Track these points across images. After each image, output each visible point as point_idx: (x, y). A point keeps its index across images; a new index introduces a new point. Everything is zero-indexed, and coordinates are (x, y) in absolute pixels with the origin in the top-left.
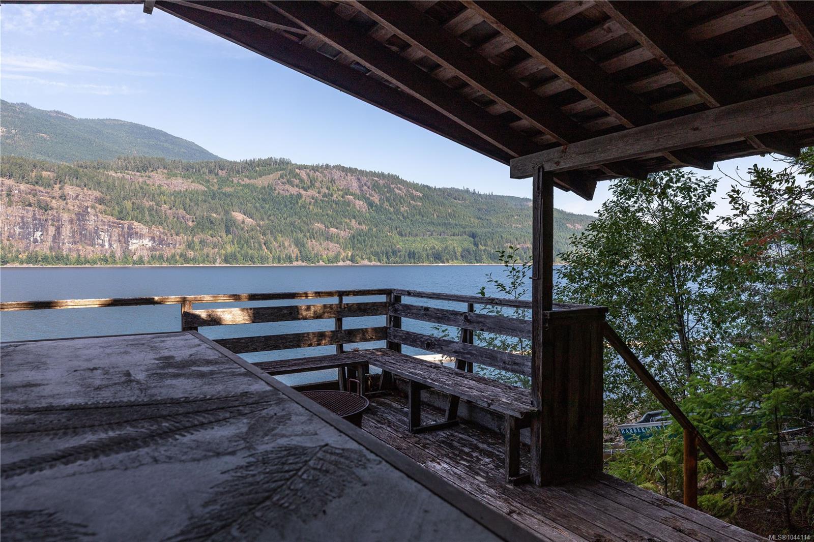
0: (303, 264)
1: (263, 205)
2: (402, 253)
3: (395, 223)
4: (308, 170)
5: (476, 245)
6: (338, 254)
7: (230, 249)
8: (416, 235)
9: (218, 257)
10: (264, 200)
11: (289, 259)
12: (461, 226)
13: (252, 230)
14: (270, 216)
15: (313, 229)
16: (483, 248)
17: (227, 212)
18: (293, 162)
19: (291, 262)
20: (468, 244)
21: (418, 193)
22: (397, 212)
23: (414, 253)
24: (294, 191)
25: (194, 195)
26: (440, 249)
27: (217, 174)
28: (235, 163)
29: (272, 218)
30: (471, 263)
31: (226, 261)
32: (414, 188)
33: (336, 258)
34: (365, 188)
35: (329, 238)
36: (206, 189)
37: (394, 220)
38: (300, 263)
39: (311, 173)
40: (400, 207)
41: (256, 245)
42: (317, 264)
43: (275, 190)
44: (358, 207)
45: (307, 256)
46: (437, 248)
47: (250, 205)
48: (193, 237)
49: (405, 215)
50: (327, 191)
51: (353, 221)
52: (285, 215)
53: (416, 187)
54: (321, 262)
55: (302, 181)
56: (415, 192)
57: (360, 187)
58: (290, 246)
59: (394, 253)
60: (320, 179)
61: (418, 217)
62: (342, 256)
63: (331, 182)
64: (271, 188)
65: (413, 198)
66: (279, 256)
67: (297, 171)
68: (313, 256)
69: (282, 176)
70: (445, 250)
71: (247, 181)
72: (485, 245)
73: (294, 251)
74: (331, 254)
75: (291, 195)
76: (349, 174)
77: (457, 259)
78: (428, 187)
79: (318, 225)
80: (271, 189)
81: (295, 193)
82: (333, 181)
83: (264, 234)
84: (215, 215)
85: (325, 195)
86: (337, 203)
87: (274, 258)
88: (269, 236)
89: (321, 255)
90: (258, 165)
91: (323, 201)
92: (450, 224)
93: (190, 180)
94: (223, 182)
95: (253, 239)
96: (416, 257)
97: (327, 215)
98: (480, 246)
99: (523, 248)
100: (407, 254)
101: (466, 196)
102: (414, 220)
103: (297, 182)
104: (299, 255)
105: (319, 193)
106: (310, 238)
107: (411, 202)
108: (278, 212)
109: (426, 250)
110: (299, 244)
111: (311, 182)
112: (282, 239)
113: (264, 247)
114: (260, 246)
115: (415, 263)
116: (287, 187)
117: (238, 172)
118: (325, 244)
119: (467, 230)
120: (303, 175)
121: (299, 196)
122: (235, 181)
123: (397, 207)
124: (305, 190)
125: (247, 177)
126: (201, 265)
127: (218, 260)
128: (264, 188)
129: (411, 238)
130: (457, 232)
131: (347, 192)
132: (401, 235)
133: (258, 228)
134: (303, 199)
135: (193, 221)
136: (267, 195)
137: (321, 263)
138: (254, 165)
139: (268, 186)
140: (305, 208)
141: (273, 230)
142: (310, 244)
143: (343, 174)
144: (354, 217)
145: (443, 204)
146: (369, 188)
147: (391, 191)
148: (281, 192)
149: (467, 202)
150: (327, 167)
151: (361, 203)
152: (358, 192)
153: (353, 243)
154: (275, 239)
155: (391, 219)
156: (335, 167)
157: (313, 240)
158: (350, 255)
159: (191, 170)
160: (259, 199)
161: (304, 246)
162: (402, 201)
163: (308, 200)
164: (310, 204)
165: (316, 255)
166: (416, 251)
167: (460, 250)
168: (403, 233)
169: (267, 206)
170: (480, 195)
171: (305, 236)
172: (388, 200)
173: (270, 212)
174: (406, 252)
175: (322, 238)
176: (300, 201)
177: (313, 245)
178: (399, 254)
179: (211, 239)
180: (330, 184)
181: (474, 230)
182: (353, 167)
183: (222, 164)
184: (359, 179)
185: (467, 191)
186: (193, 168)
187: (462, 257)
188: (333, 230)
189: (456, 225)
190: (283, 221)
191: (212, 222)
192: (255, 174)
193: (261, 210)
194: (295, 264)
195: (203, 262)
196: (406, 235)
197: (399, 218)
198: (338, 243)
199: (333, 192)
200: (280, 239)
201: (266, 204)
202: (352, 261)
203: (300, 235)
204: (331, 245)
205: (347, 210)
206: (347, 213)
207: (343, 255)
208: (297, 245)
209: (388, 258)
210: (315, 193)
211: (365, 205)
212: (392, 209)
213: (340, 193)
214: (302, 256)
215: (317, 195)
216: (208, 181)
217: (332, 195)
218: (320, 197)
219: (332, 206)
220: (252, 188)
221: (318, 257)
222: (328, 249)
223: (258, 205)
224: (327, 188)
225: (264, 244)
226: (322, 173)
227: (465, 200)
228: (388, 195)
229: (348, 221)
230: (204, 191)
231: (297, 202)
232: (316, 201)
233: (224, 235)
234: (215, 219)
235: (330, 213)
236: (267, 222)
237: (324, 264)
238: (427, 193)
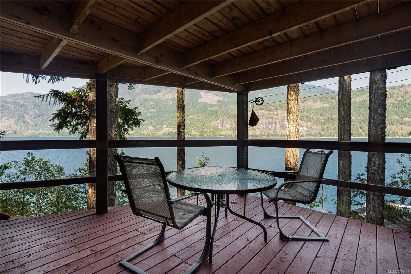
1: (360, 110)
4: (389, 90)
9: (335, 134)
10: (360, 107)
13: (353, 121)
14: (364, 114)
15: (391, 119)
25: (324, 109)
27: (335, 99)
35: (403, 123)
36: (330, 106)
39: (391, 91)
41: (355, 128)
42: (394, 137)
45: (387, 133)
47: (352, 110)
48: (324, 126)
50: (402, 99)
54: (396, 136)
60: (396, 93)
63: (405, 93)
68: (391, 133)
74: (404, 132)
79: (395, 117)
80: (365, 102)
83: (360, 123)
84: (334, 116)
85: (400, 101)
86: (409, 104)
88: (363, 124)
89: (397, 133)
90: (357, 92)
91: (398, 104)
93: (323, 103)
95: (353, 125)
97: (402, 111)
106: (389, 124)
111: (390, 95)
113: (360, 129)
114: (358, 129)
118: (400, 127)
126: (327, 137)
127: (335, 136)
128: (360, 102)
133: (357, 120)
135: (324, 119)
136: (362, 105)
138: (354, 92)
139: (363, 101)
142: (389, 127)
150: (403, 86)
154: (367, 125)
156: (409, 85)
157: (391, 125)
159: (323, 99)
160: (357, 107)
164: (389, 106)
165: (393, 133)
169: (362, 110)
175: (398, 123)
179: (332, 126)
180: (405, 95)
186: (324, 98)
188: (406, 119)
191: (332, 119)
192: (355, 96)
193: (359, 112)
195: (329, 136)
198: (410, 125)
199: (407, 99)
201: (361, 109)
204: (404, 127)
210: (393, 100)
215: (395, 101)
216: (331, 102)
217: (405, 100)
218: (397, 102)
219: (405, 106)
220: (354, 102)
222: (402, 129)
223: (356, 110)
224: (402, 97)
225: (360, 128)
226: (398, 89)
230: (329, 107)
232: (394, 105)
234: (334, 118)
235: (404, 110)
236: (362, 117)
237: (399, 137)
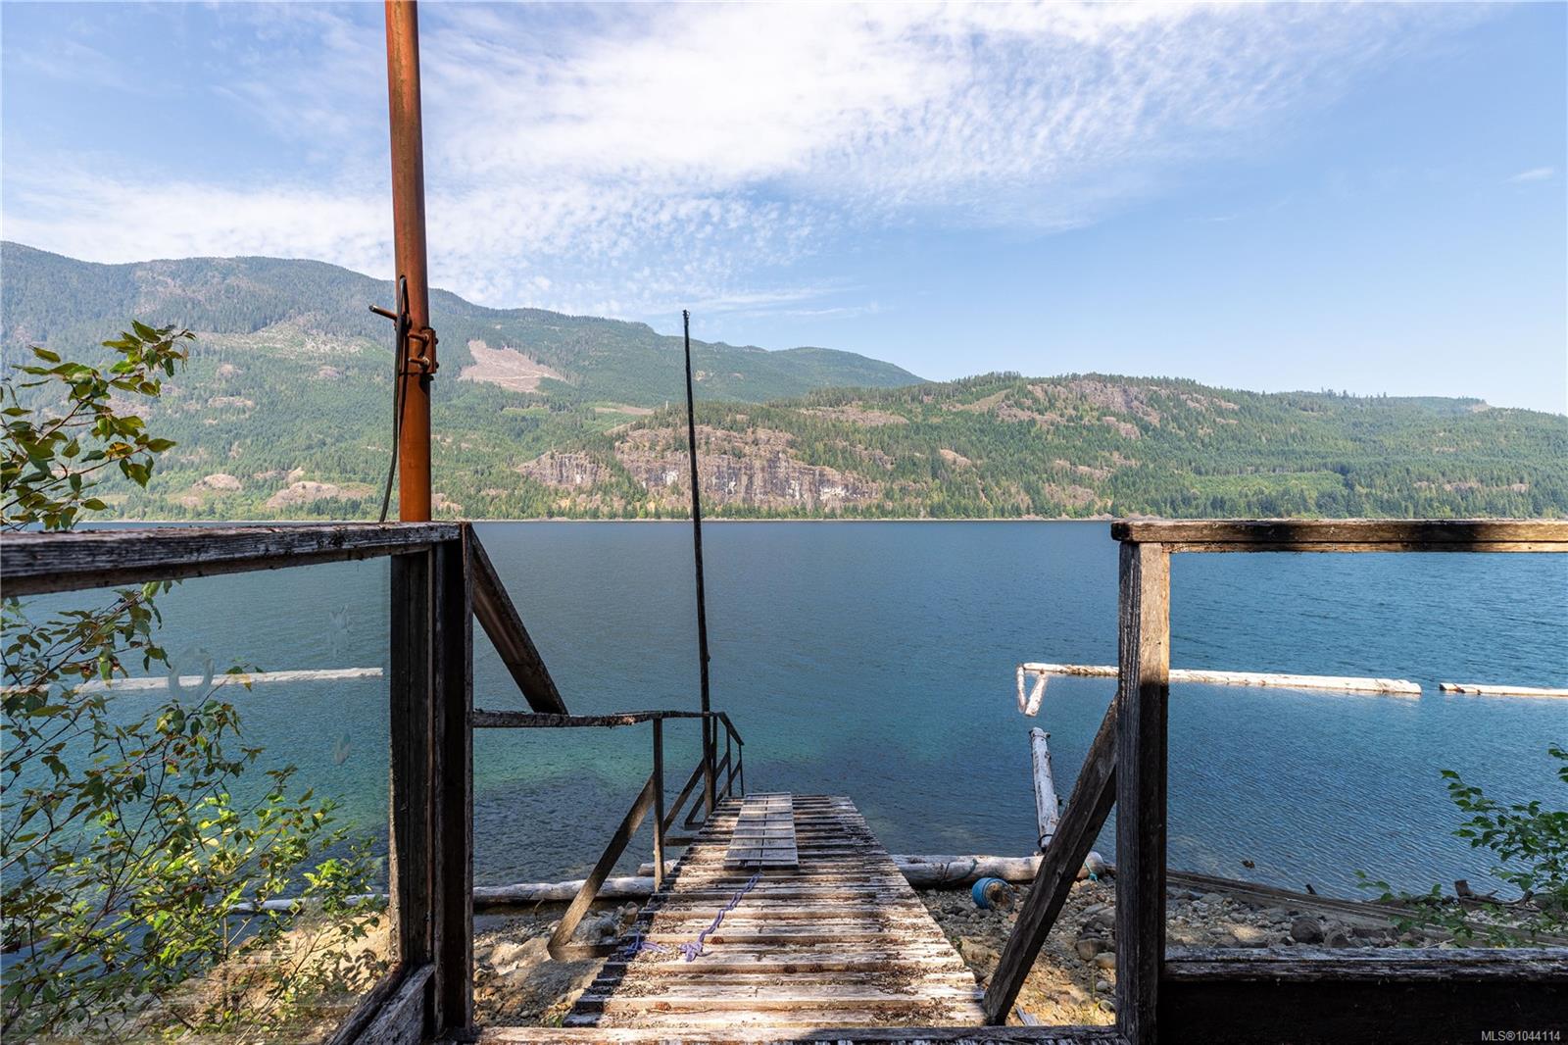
0: (1038, 518)
1: (981, 438)
2: (1200, 501)
3: (1189, 455)
4: (1045, 385)
5: (1349, 485)
6: (1092, 503)
7: (936, 498)
8: (1227, 472)
9: (921, 509)
10: (982, 431)
11: (1017, 511)
12: (1317, 454)
13: (966, 472)
14: (991, 452)
15: (1052, 469)
16: (1364, 491)
17: (933, 450)
18: (1023, 376)
19: (1020, 515)
20: (1333, 483)
21: (1232, 405)
22: (1192, 437)
23: (1223, 502)
24: (1024, 416)
25: (893, 430)
26: (1274, 494)
27: (921, 402)
28: (944, 384)
29: (993, 454)
30: (1339, 517)
31: (932, 513)
32: (1224, 397)
33: (1088, 510)
34: (1136, 403)
35: (1077, 480)
36: (908, 422)
37: (1186, 450)
38: (1032, 517)
39: (1050, 389)
40: (1196, 429)
41: (972, 492)
42: (1059, 518)
43: (998, 416)
44: (1123, 434)
45: (1043, 507)
46: (1267, 492)
47: (963, 439)
48: (892, 483)
49: (1207, 440)
50: (1074, 413)
51: (1116, 455)
52: (1011, 451)
53: (1226, 395)
54: (1064, 515)
55: (1036, 400)
56: (1224, 404)
57: (1128, 404)
58: (1018, 492)
59: (1186, 501)
60: (1063, 396)
61: (1231, 443)
62: (1097, 507)
63: (1081, 399)
64: (992, 414)
65: (1221, 412)
66: (1003, 507)
67: (1030, 387)
68: (1051, 505)
69: (1007, 397)
70: (1283, 495)
71: (960, 407)
72: (1370, 486)
73: (1024, 500)
74: (1080, 504)
75: (1021, 422)
76: (1109, 385)
77: (1307, 510)
78: (1249, 393)
79: (1060, 463)
81: (1027, 419)
82: (1083, 397)
83: (982, 478)
84: (918, 455)
85: (1070, 419)
86: (1089, 429)
87: (995, 510)
88: (989, 479)
89: (1065, 506)
90: (975, 385)
91: (1067, 427)
92: (1293, 452)
93: (889, 412)
94: (928, 411)
95: (967, 484)
96: (1226, 507)
97: (1074, 447)
98: (1358, 488)
99: (1458, 490)
100: (1209, 503)
101: (1329, 403)
102: (1222, 448)
103: (1028, 402)
104: (1031, 506)
105: (1061, 416)
106: (1048, 480)
107: (1218, 420)
108: (1001, 447)
109: (1246, 496)
110: (1029, 489)
111: (1050, 401)
112: (1006, 483)
113: (982, 495)
114: (977, 493)
115: (1224, 516)
116: (1015, 411)
117: (948, 397)
118: (1070, 490)
119: (1329, 460)
120: (1038, 392)
121: (1033, 422)
122: (944, 409)
123: (1192, 429)
124: (1041, 412)
125: (959, 401)
126: (901, 519)
127: (922, 513)
128: (982, 415)
129: (1218, 478)
130: (1307, 464)
131: (1105, 411)
132: (1200, 473)
133: (974, 469)
134: (1038, 426)
135: (892, 464)
136: (987, 425)
137: (1064, 517)
138: (969, 385)
139: (988, 412)
140: (1041, 438)
141: (994, 472)
142: (1047, 489)
143: (1099, 386)
144: (1118, 449)
145: (1279, 420)
146: (1142, 403)
147: (1180, 404)
148: (1007, 419)
149: (1329, 413)
150: (1075, 377)
151: (1129, 426)
152: (1124, 410)
153: (1116, 487)
154: (998, 484)
155: (1179, 448)
156: (1086, 377)
157: (1053, 484)
158: (1110, 504)
159: (890, 399)
160: (975, 431)
161: (1038, 493)
162: (1201, 419)
163: (1045, 428)
164: (1048, 432)
165: (1057, 506)
166: (1226, 497)
167: (1315, 494)
168: (1203, 470)
169: (986, 439)
170: (1358, 400)
171: (1040, 478)
172: (1175, 419)
173: (990, 447)
174: (1207, 499)
175: (1066, 480)
176: (1034, 430)
177: (1052, 492)
178: (1194, 503)
179: (914, 485)
180: (1079, 402)
181: (1344, 461)
182: (1116, 373)
183: (928, 388)
184: (1125, 391)
185: (1330, 395)
186: (893, 396)
187: (1320, 506)
188: (1083, 469)
189: (1307, 453)
190: (1009, 459)
191: (915, 464)
192: (971, 397)
193: (978, 445)
194: (1025, 518)
195: (904, 515)
196: (1207, 473)
197: (1194, 447)
198: (1091, 487)
199: (1084, 414)
200: (1004, 483)
201: (985, 436)
202: (1112, 513)
203: (1034, 478)
204: (1080, 490)
205: (1106, 439)
206: (1105, 443)
207: (1099, 504)
208: (1028, 492)
209: (1174, 509)
210: (1055, 416)
211: (1136, 428)
212: (1182, 434)
213: (1095, 414)
214: (1035, 507)
215: (1059, 419)
216: (911, 411)
217: (1081, 418)
218: (1063, 421)
219: (1081, 433)
220: (967, 416)
221: (1059, 508)
222: (1075, 496)
223: (974, 438)
224: (1074, 409)
225: (983, 490)
226: (1066, 387)
227: (1326, 410)
228: (1175, 411)
229: (1107, 454)
230: (905, 425)
231: (1029, 432)
232: (1057, 428)
233: (930, 480)
234: (919, 459)
235: (1078, 443)
236: (986, 460)
237: (1068, 518)
238: (1248, 404)
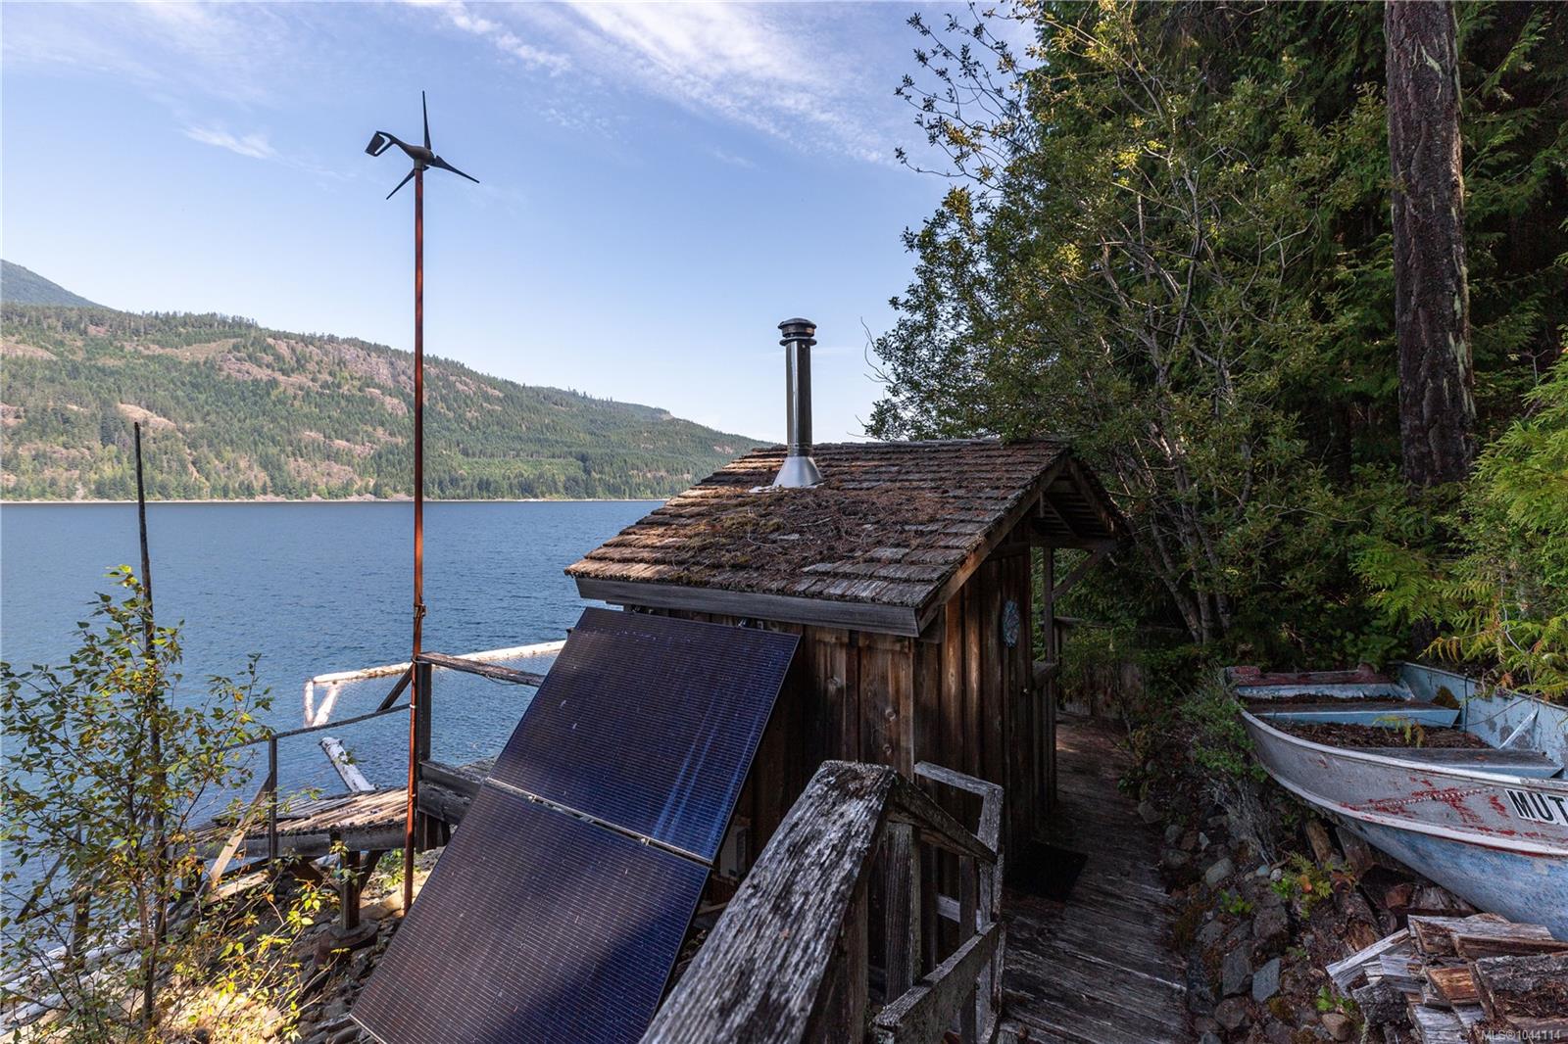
0: (278, 500)
1: (194, 395)
2: (468, 482)
3: (455, 437)
4: (293, 342)
5: (587, 471)
6: (350, 483)
7: (108, 471)
8: (492, 455)
9: (79, 486)
10: (195, 386)
11: (249, 490)
12: (565, 444)
13: (166, 438)
14: (208, 414)
15: (300, 440)
16: (598, 476)
17: (105, 404)
18: (261, 325)
19: (251, 495)
20: (575, 469)
21: (497, 393)
22: (460, 419)
23: (488, 483)
24: (263, 374)
25: (22, 367)
26: (531, 477)
27: (83, 333)
28: (130, 315)
29: (213, 417)
30: (580, 497)
31: (100, 491)
32: (490, 385)
33: (346, 489)
34: (403, 378)
35: (332, 456)
36: (54, 358)
37: (454, 431)
38: (270, 498)
39: (299, 347)
40: (465, 411)
41: (174, 465)
42: (307, 500)
43: (221, 369)
44: (389, 408)
45: (285, 486)
46: (526, 475)
47: (161, 392)
48: (17, 446)
49: (474, 423)
50: (330, 379)
51: (380, 431)
52: (241, 415)
53: (492, 382)
54: (314, 495)
55: (279, 358)
56: (490, 390)
57: (395, 378)
58: (250, 467)
59: (454, 482)
60: (316, 358)
61: (495, 428)
62: (356, 487)
63: (339, 365)
64: (211, 366)
65: (487, 398)
66: (226, 485)
67: (270, 341)
68: (297, 485)
69: (236, 348)
70: (539, 478)
71: (156, 350)
72: (601, 472)
73: (259, 477)
74: (335, 483)
75: (256, 382)
76: (373, 354)
77: (557, 492)
78: (512, 383)
79: (310, 434)
80: (213, 367)
81: (265, 378)
82: (342, 363)
83: (193, 446)
84: (75, 408)
85: (325, 385)
86: (349, 399)
87: (214, 489)
88: (205, 449)
89: (316, 485)
90: (185, 325)
91: (321, 395)
92: (547, 440)
93: (14, 339)
94: (95, 347)
95: (166, 453)
96: (491, 488)
97: (329, 417)
98: (593, 473)
99: (655, 477)
100: (475, 485)
101: (573, 400)
102: (488, 431)
103: (270, 359)
104: (269, 483)
105: (313, 380)
106: (294, 454)
107: (485, 405)
108: (225, 408)
109: (509, 478)
110: (266, 463)
111: (298, 361)
112: (234, 455)
113: (192, 468)
114: (184, 467)
115: (489, 498)
116: (247, 366)
117: (136, 332)
118: (323, 466)
119: (573, 449)
120: (283, 348)
121: (273, 383)
122: (129, 347)
123: (461, 411)
124: (284, 372)
125: (158, 343)
126: (35, 501)
127: (81, 492)
128: (197, 365)
129: (484, 460)
130: (558, 452)
131: (369, 382)
132: (467, 455)
133: (180, 435)
134: (281, 389)
135: (18, 417)
136: (203, 378)
137: (315, 498)
138: (173, 323)
139: (205, 363)
140: (285, 404)
141: (214, 440)
142: (291, 465)
143: (362, 353)
144: (382, 424)
145: (537, 411)
146: (410, 378)
147: (450, 386)
148: (234, 374)
149: (574, 409)
150: (332, 339)
151: (396, 401)
152: (390, 383)
153: (379, 466)
154: (218, 455)
155: (448, 429)
156: (347, 341)
157: (300, 460)
158: (372, 484)
159: (16, 319)
160: (183, 384)
161: (280, 468)
162: (469, 402)
163: (291, 392)
164: (295, 398)
165: (305, 485)
166: (491, 479)
167: (563, 478)
168: (470, 452)
169: (203, 397)
170: (593, 401)
171: (283, 451)
172: (444, 399)
173: (207, 408)
174: (474, 481)
175: (318, 455)
176: (274, 393)
177: (296, 467)
178: (461, 484)
179: (64, 451)
180: (338, 368)
181: (584, 450)
182: (382, 343)
183: (97, 315)
184: (392, 364)
185: (574, 394)
186: (22, 316)
187: (566, 489)
188: (340, 443)
189: (557, 442)
190: (237, 425)
191: (66, 421)
192: (177, 339)
193: (189, 404)
194: (260, 499)
195: (43, 494)
196: (474, 455)
197: (462, 429)
198: (349, 464)
199: (343, 381)
200: (228, 454)
201: (200, 393)
202: (375, 495)
203: (273, 450)
204: (336, 468)
205: (369, 412)
206: (367, 417)
207: (359, 484)
208: (265, 467)
209: (442, 491)
210: (305, 380)
211: (403, 405)
212: (451, 415)
213: (357, 383)
214: (275, 485)
215: (311, 384)
216: (62, 343)
217: (339, 386)
218: (316, 387)
219: (338, 403)
220: (172, 364)
221: (308, 487)
222: (328, 474)
223: (180, 393)
224: (330, 374)
225: (194, 463)
226: (320, 348)
227: (571, 406)
228: (444, 392)
229: (370, 429)
230: (49, 362)
231: (269, 394)
232: (308, 394)
233: (97, 445)
234: (76, 414)
235: (335, 414)
236: (200, 424)
237: (319, 499)
238: (511, 393)
